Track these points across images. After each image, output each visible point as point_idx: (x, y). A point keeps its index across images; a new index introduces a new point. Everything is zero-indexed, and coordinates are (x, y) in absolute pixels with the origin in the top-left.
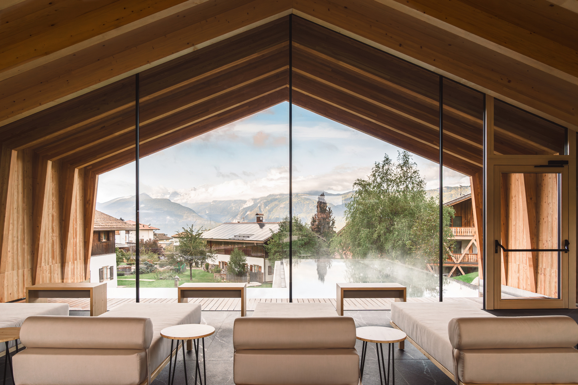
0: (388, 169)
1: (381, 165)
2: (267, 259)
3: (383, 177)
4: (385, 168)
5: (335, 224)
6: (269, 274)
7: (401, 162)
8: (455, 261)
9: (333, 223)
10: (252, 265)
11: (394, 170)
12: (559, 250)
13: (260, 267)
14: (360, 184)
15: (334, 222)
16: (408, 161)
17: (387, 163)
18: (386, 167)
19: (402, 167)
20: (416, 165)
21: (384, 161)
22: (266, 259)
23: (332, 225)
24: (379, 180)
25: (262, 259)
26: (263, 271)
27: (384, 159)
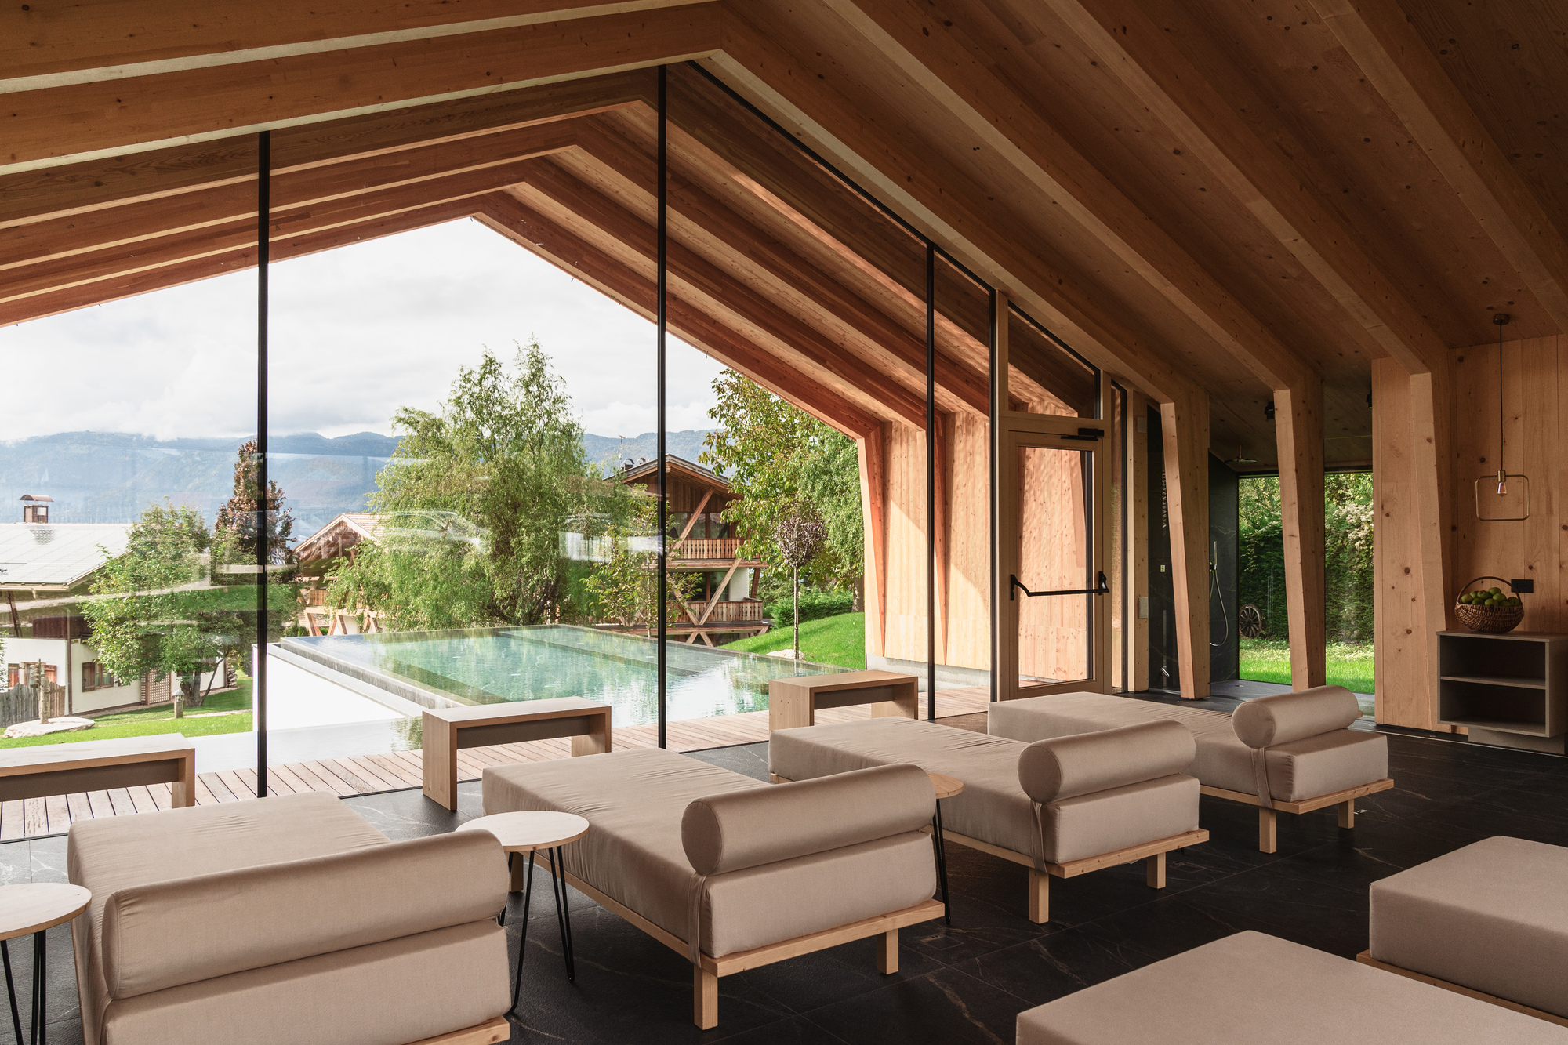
0: (495, 387)
1: (476, 377)
2: (77, 642)
3: (482, 407)
4: (484, 383)
5: (291, 530)
6: (84, 690)
7: (526, 372)
8: (694, 620)
9: (287, 527)
10: (17, 665)
11: (509, 391)
12: (1088, 591)
13: (53, 669)
14: (413, 423)
15: (288, 523)
16: (541, 370)
17: (490, 373)
18: (489, 381)
19: (527, 386)
20: (563, 384)
21: (484, 367)
22: (73, 640)
23: (282, 533)
24: (470, 415)
25: (61, 644)
26: (62, 681)
27: (484, 362)
